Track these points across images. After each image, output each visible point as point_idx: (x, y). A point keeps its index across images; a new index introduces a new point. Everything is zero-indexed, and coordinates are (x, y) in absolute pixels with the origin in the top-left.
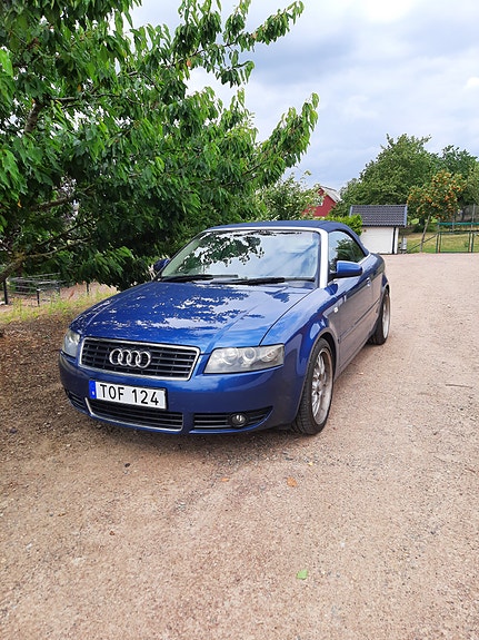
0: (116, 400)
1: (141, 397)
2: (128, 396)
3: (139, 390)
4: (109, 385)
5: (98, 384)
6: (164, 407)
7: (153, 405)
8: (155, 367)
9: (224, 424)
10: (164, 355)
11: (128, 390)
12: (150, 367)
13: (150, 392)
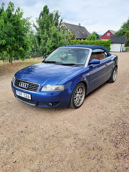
0: (20, 96)
1: (26, 96)
2: (23, 95)
3: (25, 94)
4: (19, 92)
5: (17, 91)
6: (31, 99)
7: (28, 98)
8: (29, 88)
9: (46, 105)
10: (35, 86)
11: (23, 93)
12: (28, 88)
13: (28, 95)
